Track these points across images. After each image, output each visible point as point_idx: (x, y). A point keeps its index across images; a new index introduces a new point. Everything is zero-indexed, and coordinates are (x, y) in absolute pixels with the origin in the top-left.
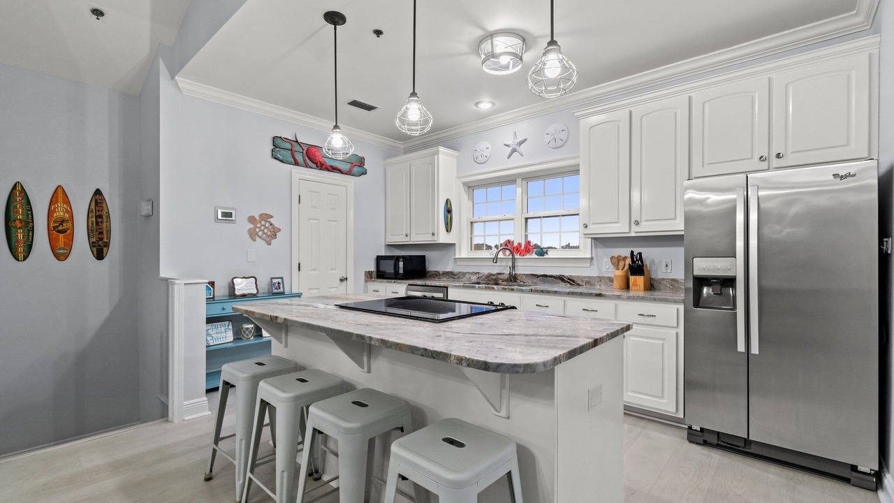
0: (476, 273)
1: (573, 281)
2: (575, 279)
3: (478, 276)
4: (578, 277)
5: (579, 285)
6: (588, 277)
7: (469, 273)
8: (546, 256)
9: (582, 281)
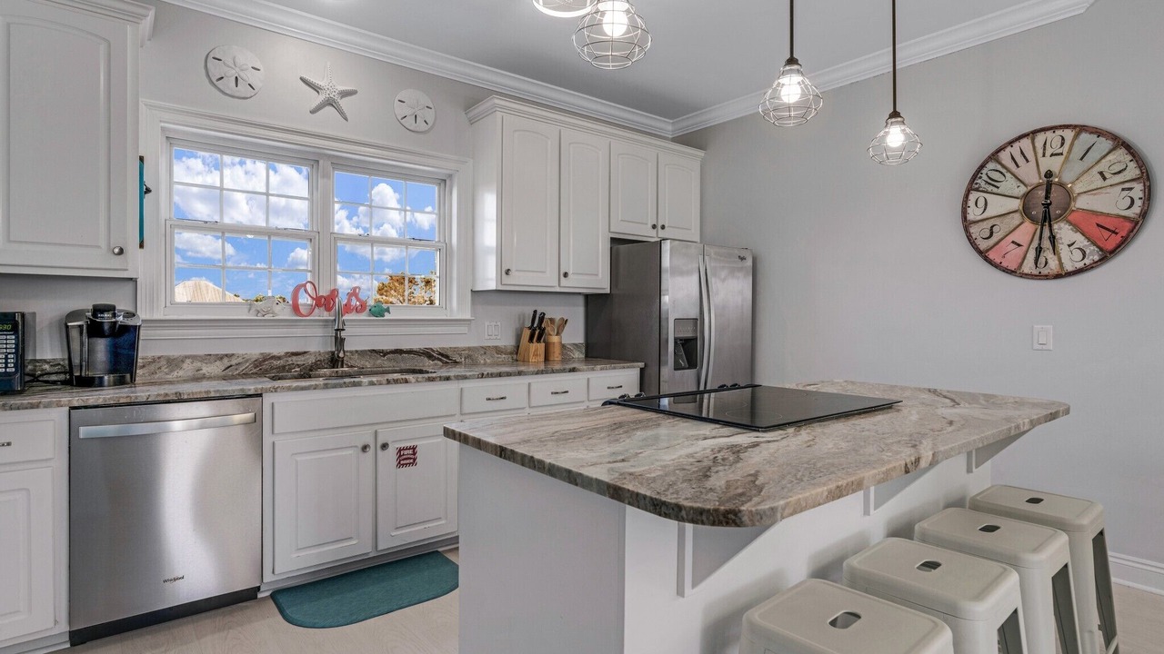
0: (221, 358)
1: (447, 357)
2: (449, 354)
3: (226, 362)
4: (455, 350)
5: (456, 362)
6: (469, 349)
7: (194, 358)
8: (387, 316)
9: (460, 355)
